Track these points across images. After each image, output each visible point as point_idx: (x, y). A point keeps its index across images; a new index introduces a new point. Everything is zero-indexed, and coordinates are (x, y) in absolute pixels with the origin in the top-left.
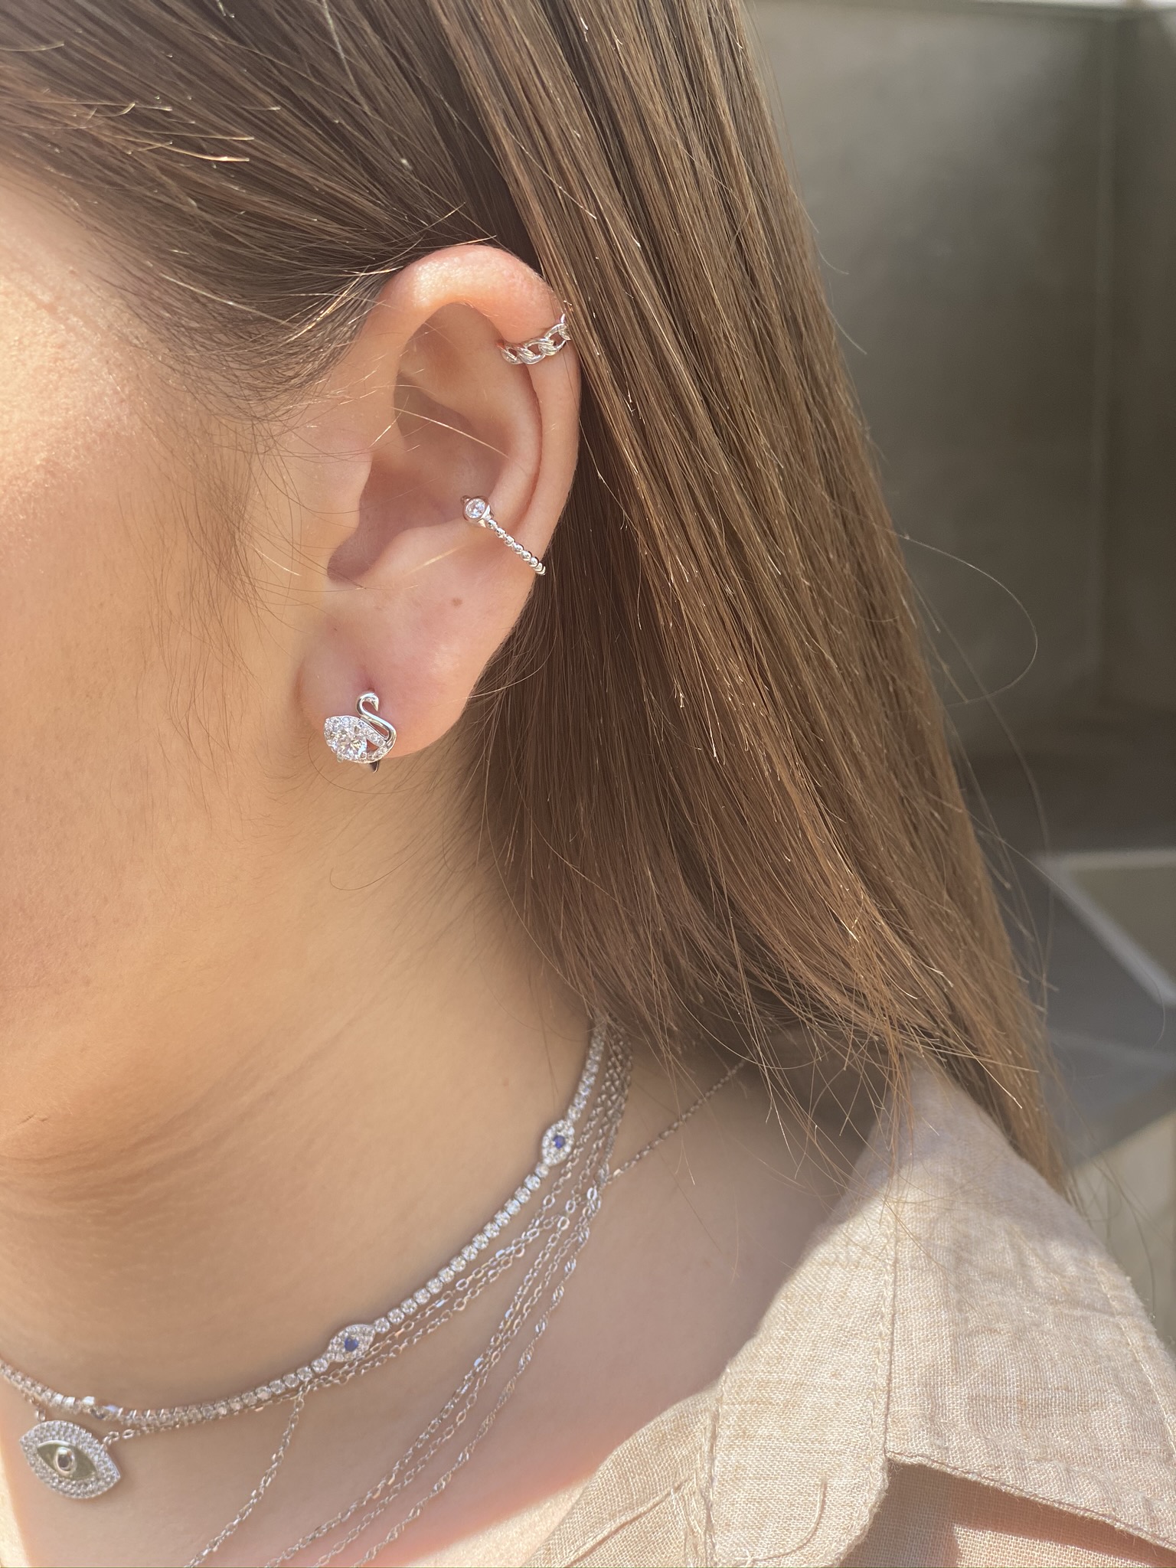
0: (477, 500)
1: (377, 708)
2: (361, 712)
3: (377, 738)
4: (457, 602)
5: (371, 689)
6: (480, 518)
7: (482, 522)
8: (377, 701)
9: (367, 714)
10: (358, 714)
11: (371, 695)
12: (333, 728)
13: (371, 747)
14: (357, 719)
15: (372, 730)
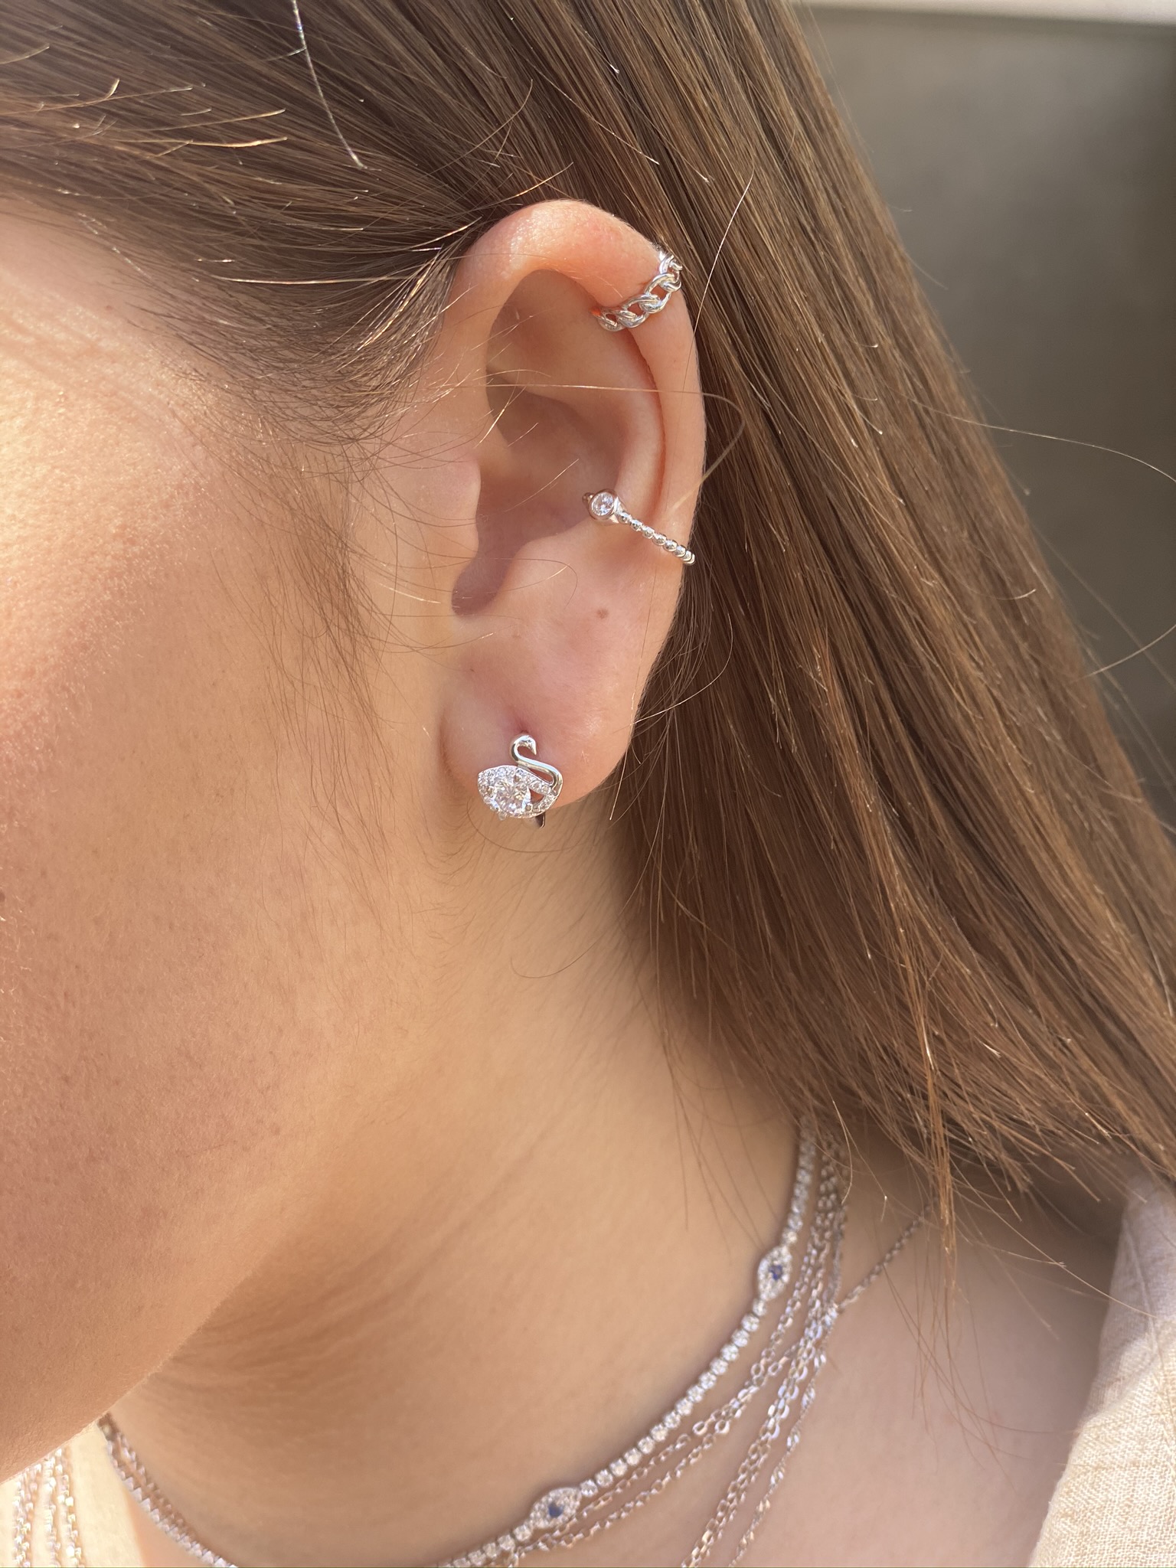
0: (602, 495)
1: (535, 753)
2: (517, 759)
3: (542, 786)
4: (602, 614)
5: (524, 731)
6: (610, 514)
7: (613, 518)
8: (533, 744)
9: (523, 760)
10: (514, 761)
11: (525, 738)
12: (489, 782)
13: (536, 797)
14: (514, 767)
15: (533, 778)
